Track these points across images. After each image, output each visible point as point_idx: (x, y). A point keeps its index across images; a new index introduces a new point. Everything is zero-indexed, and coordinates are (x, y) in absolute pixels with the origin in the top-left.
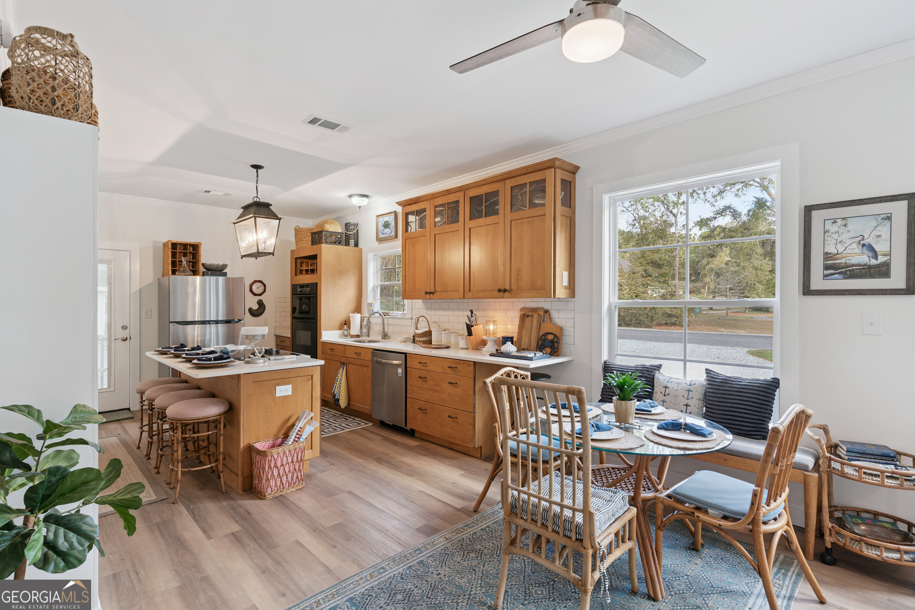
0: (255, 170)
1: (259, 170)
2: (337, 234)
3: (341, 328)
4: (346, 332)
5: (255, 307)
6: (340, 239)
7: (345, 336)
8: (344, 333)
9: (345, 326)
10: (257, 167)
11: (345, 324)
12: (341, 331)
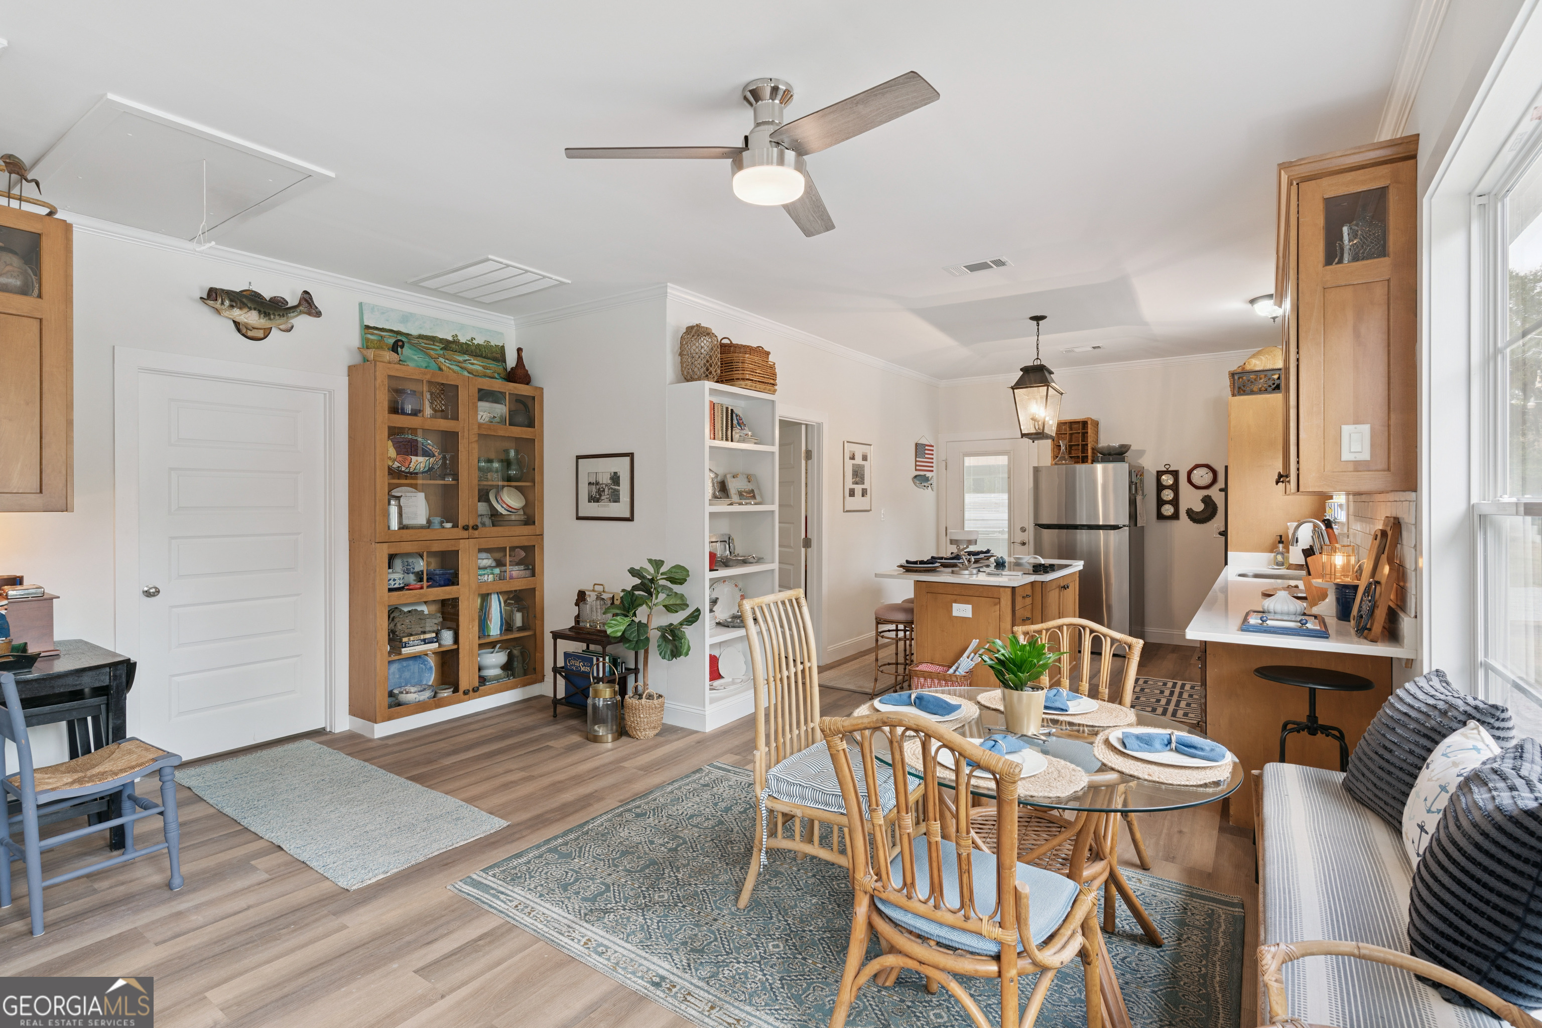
0: (1035, 322)
1: (1040, 322)
2: (1269, 373)
3: (1272, 549)
4: (1280, 558)
5: (1199, 507)
6: (1277, 382)
7: (1277, 564)
8: (1276, 558)
9: (1281, 546)
10: (1038, 319)
11: (1281, 542)
12: (1273, 555)
